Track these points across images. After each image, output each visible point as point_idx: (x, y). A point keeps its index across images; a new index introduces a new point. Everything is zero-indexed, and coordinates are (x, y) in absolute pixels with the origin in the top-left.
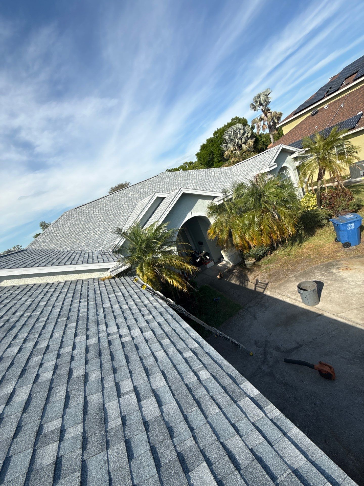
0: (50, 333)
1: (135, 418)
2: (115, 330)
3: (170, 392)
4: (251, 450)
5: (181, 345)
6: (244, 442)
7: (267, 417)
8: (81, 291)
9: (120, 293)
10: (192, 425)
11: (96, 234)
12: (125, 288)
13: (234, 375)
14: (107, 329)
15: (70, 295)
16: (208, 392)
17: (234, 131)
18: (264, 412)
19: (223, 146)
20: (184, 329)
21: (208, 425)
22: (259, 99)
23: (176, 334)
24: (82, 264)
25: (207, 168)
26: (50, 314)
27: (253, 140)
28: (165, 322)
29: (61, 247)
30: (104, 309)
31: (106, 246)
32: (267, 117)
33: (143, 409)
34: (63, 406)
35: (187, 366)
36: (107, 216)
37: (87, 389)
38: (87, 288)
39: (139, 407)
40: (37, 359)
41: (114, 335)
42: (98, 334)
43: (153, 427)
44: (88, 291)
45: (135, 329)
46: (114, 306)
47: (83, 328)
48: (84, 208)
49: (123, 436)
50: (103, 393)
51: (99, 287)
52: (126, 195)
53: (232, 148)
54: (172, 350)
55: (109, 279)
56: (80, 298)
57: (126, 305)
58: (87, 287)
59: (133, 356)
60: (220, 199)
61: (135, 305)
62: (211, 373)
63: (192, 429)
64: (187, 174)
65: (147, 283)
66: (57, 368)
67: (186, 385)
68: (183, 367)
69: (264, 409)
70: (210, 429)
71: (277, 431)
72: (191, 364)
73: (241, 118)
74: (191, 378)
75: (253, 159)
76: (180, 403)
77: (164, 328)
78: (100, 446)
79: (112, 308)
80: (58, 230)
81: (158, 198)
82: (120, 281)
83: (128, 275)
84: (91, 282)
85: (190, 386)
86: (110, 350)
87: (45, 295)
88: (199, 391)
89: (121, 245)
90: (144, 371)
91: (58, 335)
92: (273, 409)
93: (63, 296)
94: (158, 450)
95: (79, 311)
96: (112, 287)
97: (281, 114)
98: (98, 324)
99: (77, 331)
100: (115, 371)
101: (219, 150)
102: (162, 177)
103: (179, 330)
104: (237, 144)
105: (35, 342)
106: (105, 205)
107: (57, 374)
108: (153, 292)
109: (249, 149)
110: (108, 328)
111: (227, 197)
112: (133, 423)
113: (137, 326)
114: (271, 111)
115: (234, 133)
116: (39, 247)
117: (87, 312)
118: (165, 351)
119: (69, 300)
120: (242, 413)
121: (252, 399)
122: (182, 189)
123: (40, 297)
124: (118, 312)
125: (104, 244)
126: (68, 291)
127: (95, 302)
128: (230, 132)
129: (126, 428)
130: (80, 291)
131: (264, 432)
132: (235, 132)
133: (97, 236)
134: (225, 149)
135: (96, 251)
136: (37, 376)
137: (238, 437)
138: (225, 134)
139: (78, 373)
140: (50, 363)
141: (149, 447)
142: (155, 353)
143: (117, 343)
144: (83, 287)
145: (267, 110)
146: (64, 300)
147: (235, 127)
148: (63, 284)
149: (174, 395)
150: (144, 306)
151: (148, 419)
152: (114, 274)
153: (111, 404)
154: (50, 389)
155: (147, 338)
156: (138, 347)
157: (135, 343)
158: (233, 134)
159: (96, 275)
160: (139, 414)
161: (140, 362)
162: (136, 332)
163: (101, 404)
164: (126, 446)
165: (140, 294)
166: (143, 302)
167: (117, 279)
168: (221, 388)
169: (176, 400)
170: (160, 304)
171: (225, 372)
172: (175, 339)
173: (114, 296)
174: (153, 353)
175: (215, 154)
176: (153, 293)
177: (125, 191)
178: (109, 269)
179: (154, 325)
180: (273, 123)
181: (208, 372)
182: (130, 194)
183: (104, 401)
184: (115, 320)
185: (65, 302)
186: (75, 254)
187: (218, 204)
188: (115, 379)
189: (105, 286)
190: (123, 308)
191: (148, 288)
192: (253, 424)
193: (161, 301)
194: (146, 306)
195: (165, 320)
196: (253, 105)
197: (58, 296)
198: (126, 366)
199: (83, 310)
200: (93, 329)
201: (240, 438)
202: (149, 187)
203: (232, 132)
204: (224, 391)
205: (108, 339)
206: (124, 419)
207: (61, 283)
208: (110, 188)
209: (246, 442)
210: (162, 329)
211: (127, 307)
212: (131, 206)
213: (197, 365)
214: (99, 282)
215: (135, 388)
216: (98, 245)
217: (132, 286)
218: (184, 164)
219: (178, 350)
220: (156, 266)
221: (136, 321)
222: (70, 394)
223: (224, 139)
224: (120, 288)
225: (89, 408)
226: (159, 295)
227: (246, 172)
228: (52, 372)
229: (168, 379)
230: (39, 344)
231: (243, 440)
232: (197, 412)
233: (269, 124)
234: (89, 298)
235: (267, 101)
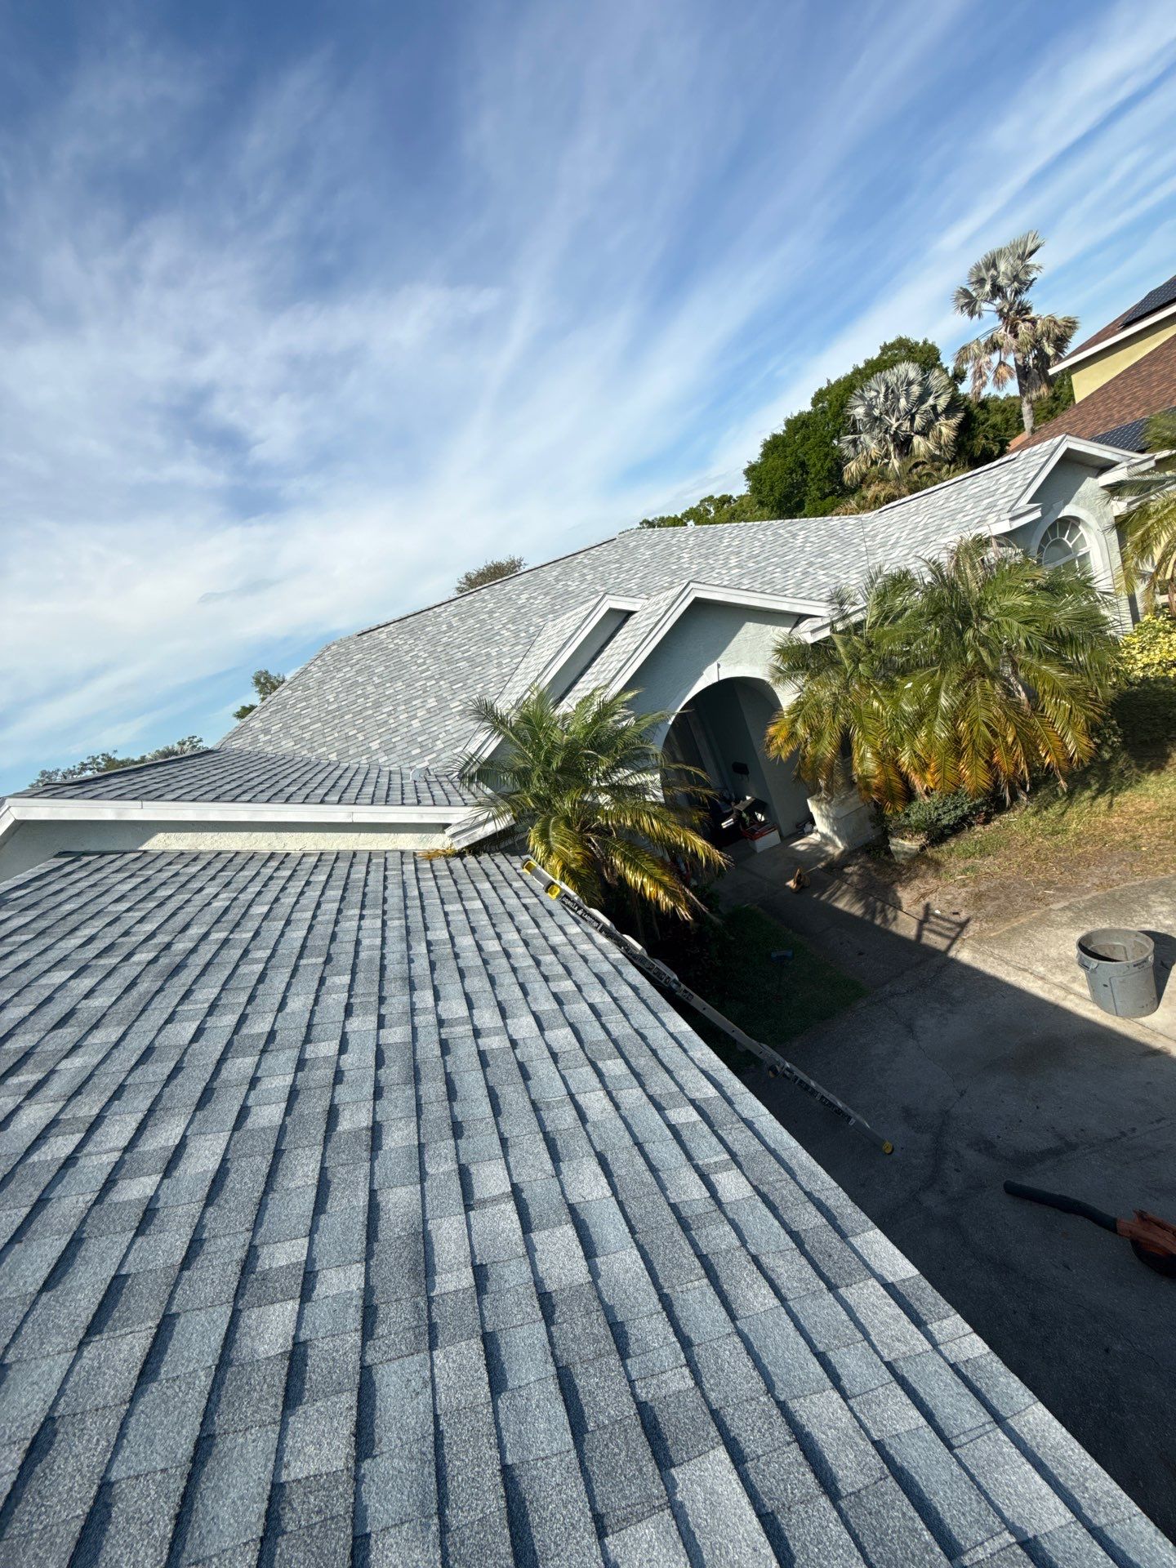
0: (279, 997)
1: (513, 1276)
2: (463, 1011)
3: (623, 1221)
4: (878, 1445)
5: (660, 1084)
6: (856, 1417)
7: (940, 1353)
8: (366, 885)
9: (479, 902)
10: (686, 1330)
11: (415, 717)
12: (494, 888)
13: (830, 1203)
14: (436, 1005)
15: (334, 893)
16: (744, 1243)
17: (887, 388)
18: (929, 1336)
19: (843, 444)
20: (671, 1035)
21: (737, 1339)
22: (993, 272)
23: (645, 1047)
24: (372, 803)
25: (779, 517)
26: (277, 942)
27: (954, 422)
28: (613, 1006)
29: (311, 749)
30: (429, 944)
31: (443, 756)
32: (1016, 336)
33: (538, 1255)
34: (312, 1206)
35: (677, 1149)
36: (449, 662)
37: (377, 1168)
38: (382, 878)
39: (527, 1247)
40: (241, 1065)
41: (457, 1025)
42: (412, 1016)
43: (564, 1313)
44: (385, 888)
45: (522, 1016)
46: (457, 940)
47: (369, 994)
48: (383, 636)
49: (478, 1322)
50: (422, 1188)
51: (418, 879)
52: (510, 599)
53: (874, 449)
54: (632, 1096)
55: (447, 856)
56: (363, 907)
57: (496, 942)
58: (382, 874)
59: (513, 1096)
60: (819, 623)
61: (522, 944)
62: (755, 1183)
63: (686, 1343)
64: (713, 537)
65: (562, 879)
66: (297, 1097)
67: (674, 1208)
68: (666, 1152)
69: (929, 1327)
70: (744, 1354)
71: (970, 1403)
72: (691, 1145)
73: (917, 344)
74: (691, 1191)
75: (951, 488)
76: (652, 1257)
77: (608, 1026)
78: (410, 1335)
79: (453, 945)
80: (305, 699)
81: (611, 611)
82: (477, 865)
83: (504, 851)
84: (393, 861)
85: (686, 1212)
86: (445, 1067)
87: (265, 886)
88: (714, 1233)
89: (486, 755)
90: (543, 1145)
91: (299, 1004)
92: (961, 1333)
93: (313, 894)
94: (580, 1382)
95: (358, 942)
96: (455, 882)
97: (1071, 325)
98: (412, 988)
99: (352, 1000)
100: (457, 1130)
101: (827, 455)
102: (628, 545)
103: (657, 1036)
104: (895, 436)
105: (237, 1017)
106: (444, 627)
107: (295, 1113)
108: (579, 908)
109: (937, 453)
110: (441, 1003)
111: (846, 617)
112: (508, 1290)
113: (526, 1008)
114: (1033, 314)
115: (886, 397)
116: (251, 744)
117: (382, 948)
118: (609, 1093)
119: (330, 907)
120: (852, 1326)
121: (889, 1288)
122: (692, 585)
123: (254, 889)
124: (471, 959)
125: (436, 749)
126: (327, 881)
127: (403, 922)
128: (873, 394)
129: (487, 1300)
130: (362, 884)
131: (927, 1399)
132: (891, 393)
133: (416, 723)
134: (849, 452)
135: (411, 768)
136: (244, 1112)
137: (836, 1395)
138: (854, 401)
139: (355, 1119)
140: (278, 1082)
141: (552, 1369)
142: (577, 1097)
143: (465, 1050)
144: (372, 874)
145: (1018, 312)
146: (318, 906)
147: (891, 376)
148: (314, 859)
149: (632, 1231)
150: (550, 951)
151: (551, 1286)
152: (463, 843)
153: (446, 1225)
154: (278, 1153)
155: (556, 1048)
156: (527, 1071)
157: (519, 1056)
158: (882, 399)
159: (407, 842)
160: (526, 1268)
161: (533, 1115)
162: (523, 1026)
163: (418, 1221)
164: (485, 1350)
165: (539, 911)
166: (546, 938)
167: (470, 860)
168: (788, 1237)
169: (640, 1248)
170: (600, 950)
171: (801, 1188)
172: (643, 1062)
173: (461, 908)
174: (571, 1096)
175: (813, 470)
176: (580, 912)
177: (508, 588)
178: (447, 826)
179: (579, 1010)
180: (1036, 357)
181: (744, 1179)
182: (524, 597)
183: (424, 1211)
184: (462, 982)
185: (319, 912)
186: (350, 774)
187: (810, 639)
188: (457, 1154)
189: (435, 877)
190: (484, 947)
191: (567, 896)
192: (888, 1365)
193: (601, 940)
194: (554, 951)
195: (615, 999)
196: (966, 293)
197: (302, 893)
198: (491, 1120)
199: (370, 941)
200: (397, 1002)
201: (841, 1401)
202: (585, 575)
203: (878, 392)
204: (794, 1246)
205: (440, 1034)
206: (480, 1273)
207: (310, 855)
208: (461, 576)
209: (862, 1417)
210: (603, 1026)
211: (499, 948)
212: (523, 635)
213: (709, 1153)
214: (415, 862)
215: (516, 1192)
216: (418, 751)
217: (516, 885)
218: (702, 501)
219: (651, 1098)
220: (592, 831)
221: (525, 993)
222: (330, 1176)
223: (849, 417)
224: (479, 886)
225: (382, 1225)
226: (598, 922)
227: (920, 536)
228: (283, 1105)
229: (616, 1180)
230: (248, 1022)
231: (851, 1409)
232: (703, 1294)
233: (1020, 363)
234: (386, 907)
235: (1022, 277)
